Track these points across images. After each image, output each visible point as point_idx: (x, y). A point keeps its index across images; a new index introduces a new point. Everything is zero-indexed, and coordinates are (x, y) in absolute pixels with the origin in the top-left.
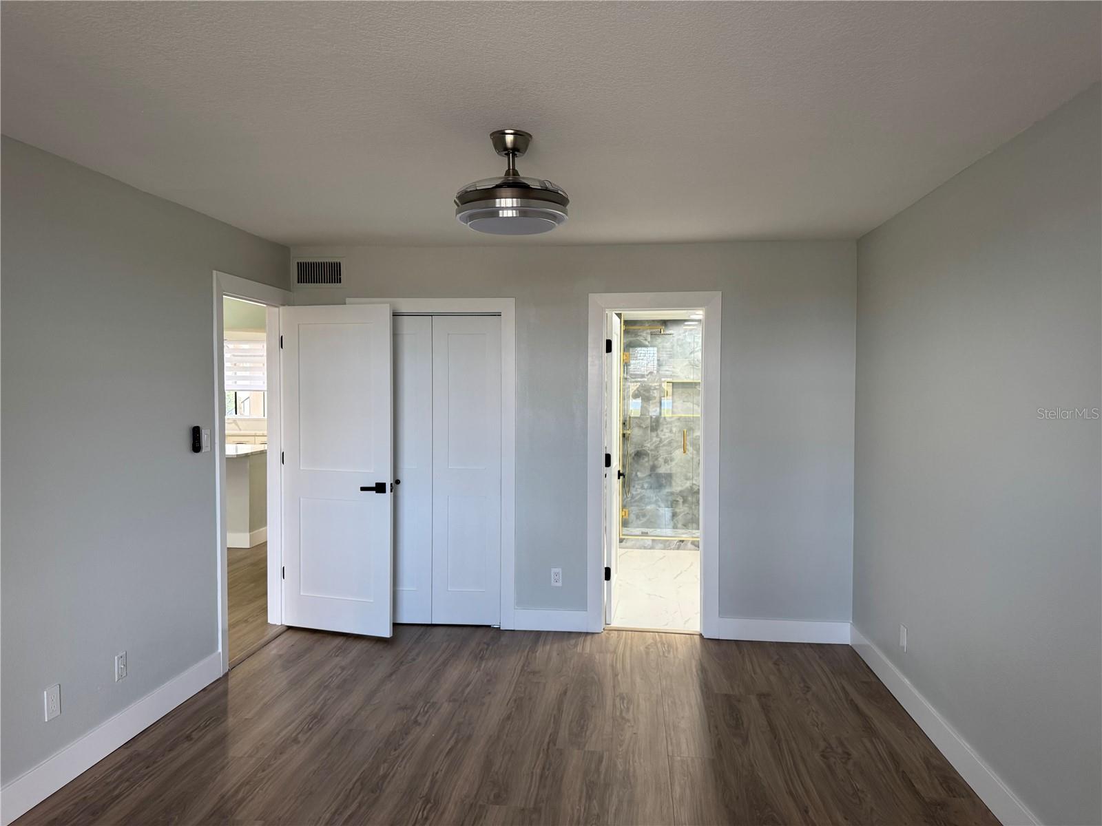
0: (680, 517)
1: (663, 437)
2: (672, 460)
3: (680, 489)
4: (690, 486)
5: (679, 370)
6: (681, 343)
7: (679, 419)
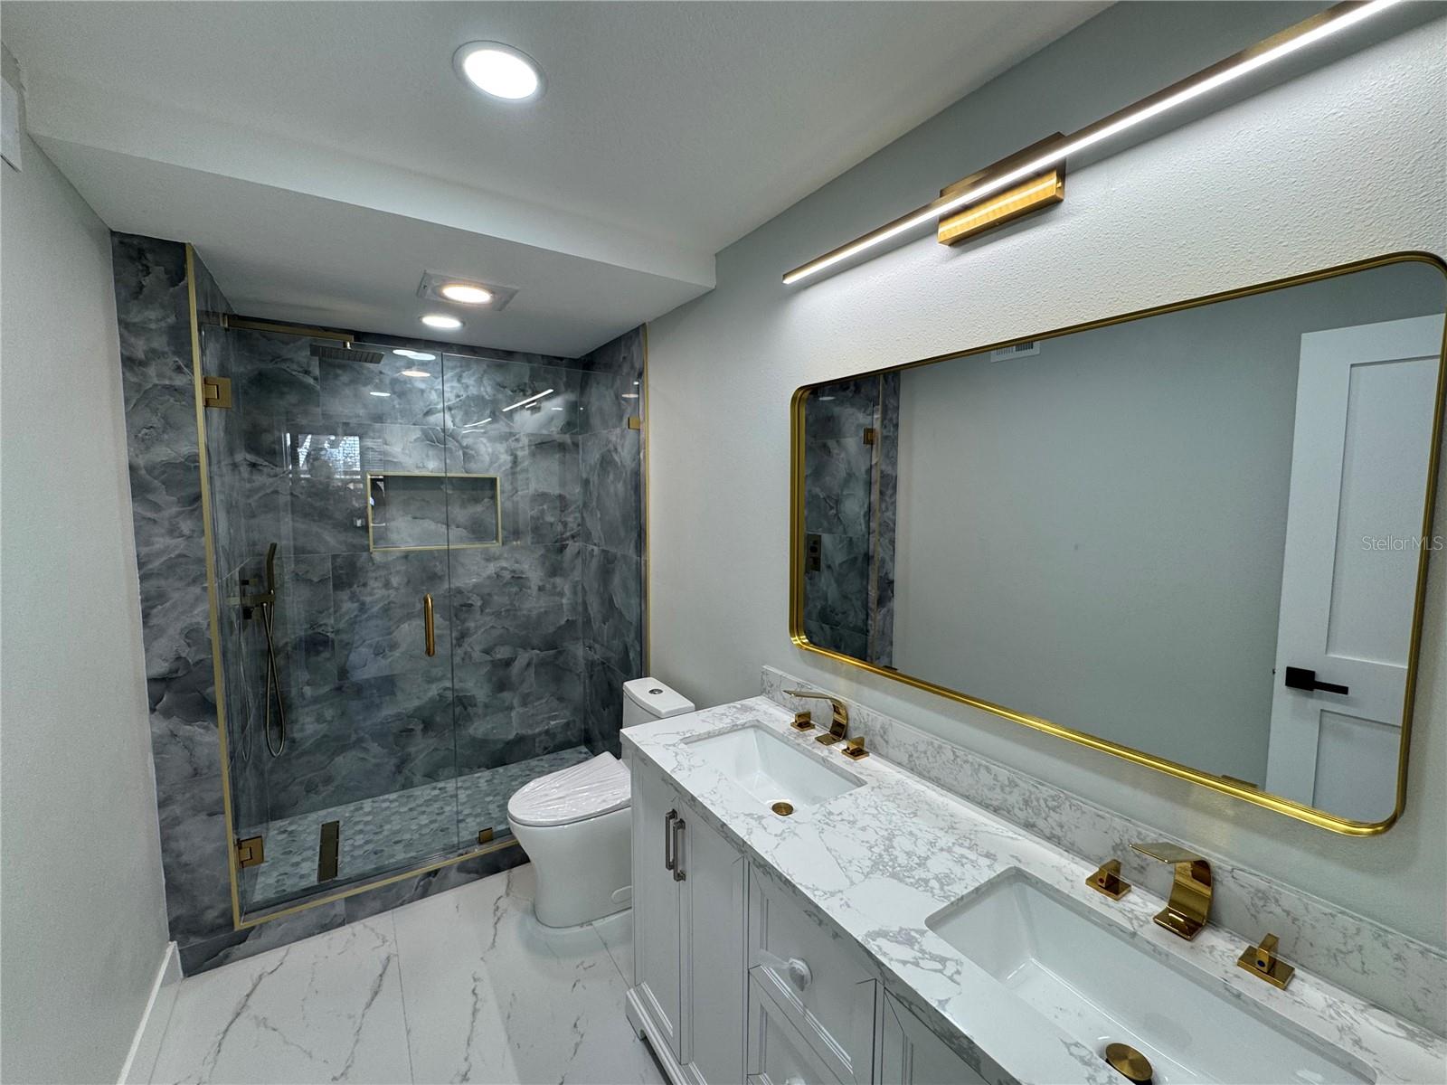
0: (417, 761)
1: (368, 599)
2: (393, 646)
3: (416, 703)
4: (438, 698)
5: (400, 450)
6: (402, 390)
7: (406, 556)
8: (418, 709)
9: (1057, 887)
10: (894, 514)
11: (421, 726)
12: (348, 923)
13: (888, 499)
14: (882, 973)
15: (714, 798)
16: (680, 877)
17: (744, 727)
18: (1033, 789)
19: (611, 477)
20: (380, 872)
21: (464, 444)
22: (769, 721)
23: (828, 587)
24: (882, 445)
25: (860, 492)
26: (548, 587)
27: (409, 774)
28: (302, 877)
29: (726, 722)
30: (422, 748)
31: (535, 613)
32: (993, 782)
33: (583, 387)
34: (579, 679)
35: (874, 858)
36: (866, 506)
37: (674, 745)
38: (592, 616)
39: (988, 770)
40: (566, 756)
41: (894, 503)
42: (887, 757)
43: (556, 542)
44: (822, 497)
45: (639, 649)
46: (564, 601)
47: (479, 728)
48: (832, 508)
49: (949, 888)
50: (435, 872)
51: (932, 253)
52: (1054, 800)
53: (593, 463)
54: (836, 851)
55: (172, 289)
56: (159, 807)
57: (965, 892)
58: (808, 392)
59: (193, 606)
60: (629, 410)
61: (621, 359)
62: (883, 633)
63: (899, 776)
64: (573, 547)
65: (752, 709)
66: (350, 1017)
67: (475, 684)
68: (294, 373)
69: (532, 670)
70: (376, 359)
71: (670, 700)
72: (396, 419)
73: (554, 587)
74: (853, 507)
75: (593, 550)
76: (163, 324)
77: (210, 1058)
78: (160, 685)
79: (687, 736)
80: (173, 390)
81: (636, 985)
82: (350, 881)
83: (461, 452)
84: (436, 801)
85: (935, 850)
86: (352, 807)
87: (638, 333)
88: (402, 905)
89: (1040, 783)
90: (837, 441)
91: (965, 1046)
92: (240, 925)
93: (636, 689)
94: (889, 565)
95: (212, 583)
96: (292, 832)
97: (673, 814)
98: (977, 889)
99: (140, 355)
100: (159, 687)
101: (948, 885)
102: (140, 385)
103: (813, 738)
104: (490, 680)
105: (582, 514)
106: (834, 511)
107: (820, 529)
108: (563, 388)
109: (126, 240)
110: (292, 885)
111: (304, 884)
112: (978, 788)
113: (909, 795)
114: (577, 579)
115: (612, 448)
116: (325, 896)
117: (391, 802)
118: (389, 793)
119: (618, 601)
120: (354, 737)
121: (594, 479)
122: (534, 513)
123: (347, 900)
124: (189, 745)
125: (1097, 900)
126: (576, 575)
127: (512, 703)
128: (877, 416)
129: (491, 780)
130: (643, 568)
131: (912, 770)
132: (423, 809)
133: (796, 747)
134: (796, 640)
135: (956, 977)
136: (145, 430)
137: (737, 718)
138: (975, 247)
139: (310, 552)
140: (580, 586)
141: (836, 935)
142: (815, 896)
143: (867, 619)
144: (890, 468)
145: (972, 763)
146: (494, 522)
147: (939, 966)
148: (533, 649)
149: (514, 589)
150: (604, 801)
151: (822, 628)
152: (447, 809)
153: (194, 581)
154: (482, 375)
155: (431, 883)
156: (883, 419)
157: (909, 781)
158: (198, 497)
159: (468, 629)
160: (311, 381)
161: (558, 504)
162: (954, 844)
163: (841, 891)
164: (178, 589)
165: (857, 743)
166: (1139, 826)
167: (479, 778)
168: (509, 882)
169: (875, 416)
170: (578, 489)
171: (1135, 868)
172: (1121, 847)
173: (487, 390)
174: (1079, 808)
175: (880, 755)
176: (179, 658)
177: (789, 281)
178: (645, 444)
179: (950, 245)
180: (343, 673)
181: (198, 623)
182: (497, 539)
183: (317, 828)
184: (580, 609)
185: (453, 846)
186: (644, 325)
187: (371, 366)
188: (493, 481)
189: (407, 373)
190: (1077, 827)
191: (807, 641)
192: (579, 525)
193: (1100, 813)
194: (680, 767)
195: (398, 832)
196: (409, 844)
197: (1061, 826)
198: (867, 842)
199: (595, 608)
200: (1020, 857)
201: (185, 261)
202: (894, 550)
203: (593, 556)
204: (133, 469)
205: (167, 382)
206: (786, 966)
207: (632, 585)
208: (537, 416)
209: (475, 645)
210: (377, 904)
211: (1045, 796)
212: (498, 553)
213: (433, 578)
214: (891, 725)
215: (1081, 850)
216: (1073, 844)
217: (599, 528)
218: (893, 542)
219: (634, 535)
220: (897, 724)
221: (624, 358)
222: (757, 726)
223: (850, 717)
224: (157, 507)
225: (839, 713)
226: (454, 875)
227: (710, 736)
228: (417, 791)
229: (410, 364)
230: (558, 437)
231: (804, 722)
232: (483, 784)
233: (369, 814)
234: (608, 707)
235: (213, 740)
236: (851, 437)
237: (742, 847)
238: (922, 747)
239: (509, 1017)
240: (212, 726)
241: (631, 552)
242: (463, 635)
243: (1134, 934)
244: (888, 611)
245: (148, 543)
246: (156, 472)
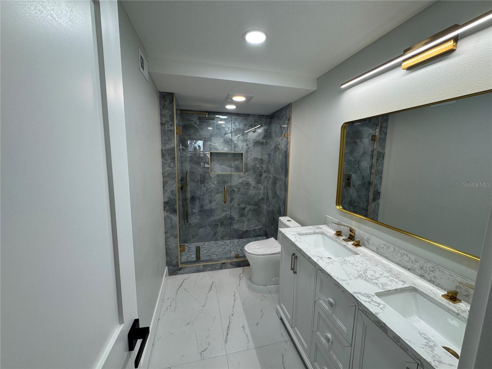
1: (208, 187)
2: (214, 201)
3: (219, 217)
4: (225, 216)
5: (218, 145)
6: (219, 127)
7: (218, 175)
8: (220, 219)
9: (429, 295)
10: (382, 167)
11: (220, 224)
12: (203, 272)
13: (380, 161)
14: (358, 303)
15: (307, 250)
16: (295, 273)
17: (318, 233)
18: (424, 264)
19: (278, 153)
20: (211, 260)
21: (235, 143)
22: (327, 232)
23: (353, 193)
24: (379, 141)
25: (368, 158)
26: (256, 187)
27: (217, 237)
28: (192, 258)
29: (312, 231)
30: (220, 229)
31: (252, 194)
32: (408, 260)
33: (270, 124)
34: (264, 216)
35: (359, 274)
36: (370, 164)
37: (295, 235)
38: (269, 197)
39: (407, 255)
40: (260, 239)
41: (383, 163)
42: (368, 248)
43: (259, 173)
44: (353, 160)
45: (284, 208)
46: (261, 191)
47: (236, 226)
48: (356, 165)
49: (385, 287)
50: (224, 263)
51: (400, 73)
52: (432, 268)
53: (272, 149)
54: (346, 270)
55: (171, 105)
56: (165, 234)
57: (391, 289)
58: (348, 124)
59: (173, 185)
60: (285, 131)
61: (283, 115)
62: (374, 211)
63: (372, 254)
64: (264, 175)
65: (321, 228)
66: (205, 294)
67: (235, 214)
68: (193, 124)
69: (251, 211)
70: (213, 119)
71: (293, 223)
72: (217, 136)
73: (258, 187)
74: (365, 164)
75: (271, 176)
76: (169, 114)
77: (175, 294)
78: (166, 203)
79: (299, 233)
80: (170, 131)
81: (280, 304)
82: (204, 261)
83: (234, 146)
84: (224, 245)
85: (382, 276)
86: (203, 243)
87: (289, 106)
88: (216, 270)
89: (428, 262)
90: (360, 140)
91: (383, 325)
92: (180, 266)
93: (283, 219)
94: (379, 186)
95: (177, 180)
96: (189, 247)
97: (294, 254)
98: (396, 290)
99: (164, 122)
100: (165, 204)
101: (385, 286)
102: (164, 130)
103: (342, 239)
104: (239, 213)
105: (268, 164)
106: (357, 166)
107: (351, 172)
108: (264, 125)
109: (162, 93)
110: (190, 259)
111: (193, 260)
112: (403, 261)
113: (375, 260)
114: (265, 185)
115: (278, 144)
116: (198, 263)
117: (212, 243)
118: (212, 241)
119: (278, 193)
120: (204, 224)
121: (272, 154)
122: (253, 164)
123: (203, 265)
124: (171, 219)
125: (446, 302)
126: (265, 184)
127: (245, 221)
128: (378, 130)
129: (238, 242)
130: (287, 182)
131: (378, 253)
132: (220, 247)
133: (336, 241)
134: (338, 207)
135: (383, 309)
136: (164, 141)
137: (316, 230)
138: (417, 70)
139: (195, 173)
140: (266, 187)
141: (343, 291)
142: (338, 280)
143: (368, 205)
144: (382, 150)
145: (401, 253)
146: (242, 166)
147: (378, 305)
148: (251, 205)
149: (247, 187)
150: (272, 251)
151: (349, 208)
152: (227, 248)
153: (173, 179)
154: (240, 122)
155: (223, 266)
156: (380, 131)
157: (375, 256)
158: (175, 158)
159: (234, 198)
160: (197, 126)
161: (260, 161)
162: (390, 276)
163: (347, 280)
164: (170, 181)
165: (357, 242)
166: (467, 281)
167: (235, 241)
168: (243, 270)
169: (377, 130)
170: (267, 157)
171: (465, 295)
172: (459, 287)
173: (242, 126)
174: (443, 272)
175: (366, 247)
176: (170, 198)
177: (343, 87)
178: (289, 141)
179: (406, 70)
180: (202, 206)
181: (174, 190)
182: (242, 172)
183: (195, 247)
184: (266, 194)
185: (229, 257)
186: (291, 103)
187: (211, 121)
188: (242, 154)
189: (220, 122)
190: (441, 278)
191: (342, 208)
192: (266, 168)
193: (452, 274)
194: (297, 241)
195: (214, 252)
196: (217, 255)
197: (435, 277)
198: (357, 270)
199: (270, 195)
200: (415, 284)
201: (173, 97)
202: (381, 181)
203: (270, 178)
204: (162, 150)
205: (169, 129)
206: (327, 299)
207: (283, 187)
208: (255, 134)
209: (235, 203)
210: (210, 268)
211: (429, 266)
212: (243, 176)
213: (225, 182)
214: (371, 237)
215: (442, 286)
216: (439, 284)
217: (273, 169)
218: (381, 178)
219: (284, 171)
220: (372, 237)
221: (284, 114)
222: (322, 233)
223: (356, 234)
224: (166, 160)
225: (352, 232)
226: (229, 265)
227: (306, 234)
228: (219, 242)
229: (221, 120)
230: (261, 140)
231: (339, 234)
232: (236, 243)
233: (207, 246)
234: (273, 225)
235: (176, 218)
236: (366, 138)
237: (315, 264)
238: (382, 246)
239: (243, 304)
240: (176, 215)
241: (283, 177)
242: (232, 200)
243: (458, 314)
244: (377, 203)
245: (165, 169)
246: (166, 151)
